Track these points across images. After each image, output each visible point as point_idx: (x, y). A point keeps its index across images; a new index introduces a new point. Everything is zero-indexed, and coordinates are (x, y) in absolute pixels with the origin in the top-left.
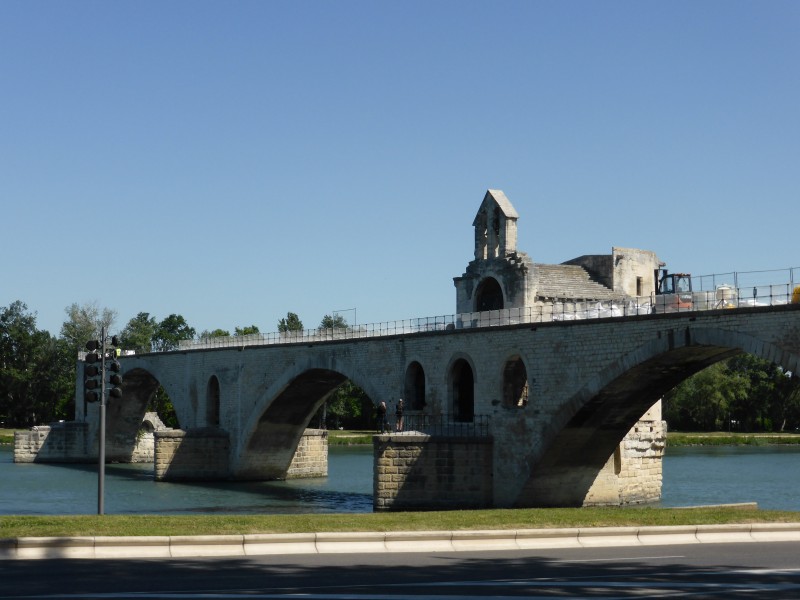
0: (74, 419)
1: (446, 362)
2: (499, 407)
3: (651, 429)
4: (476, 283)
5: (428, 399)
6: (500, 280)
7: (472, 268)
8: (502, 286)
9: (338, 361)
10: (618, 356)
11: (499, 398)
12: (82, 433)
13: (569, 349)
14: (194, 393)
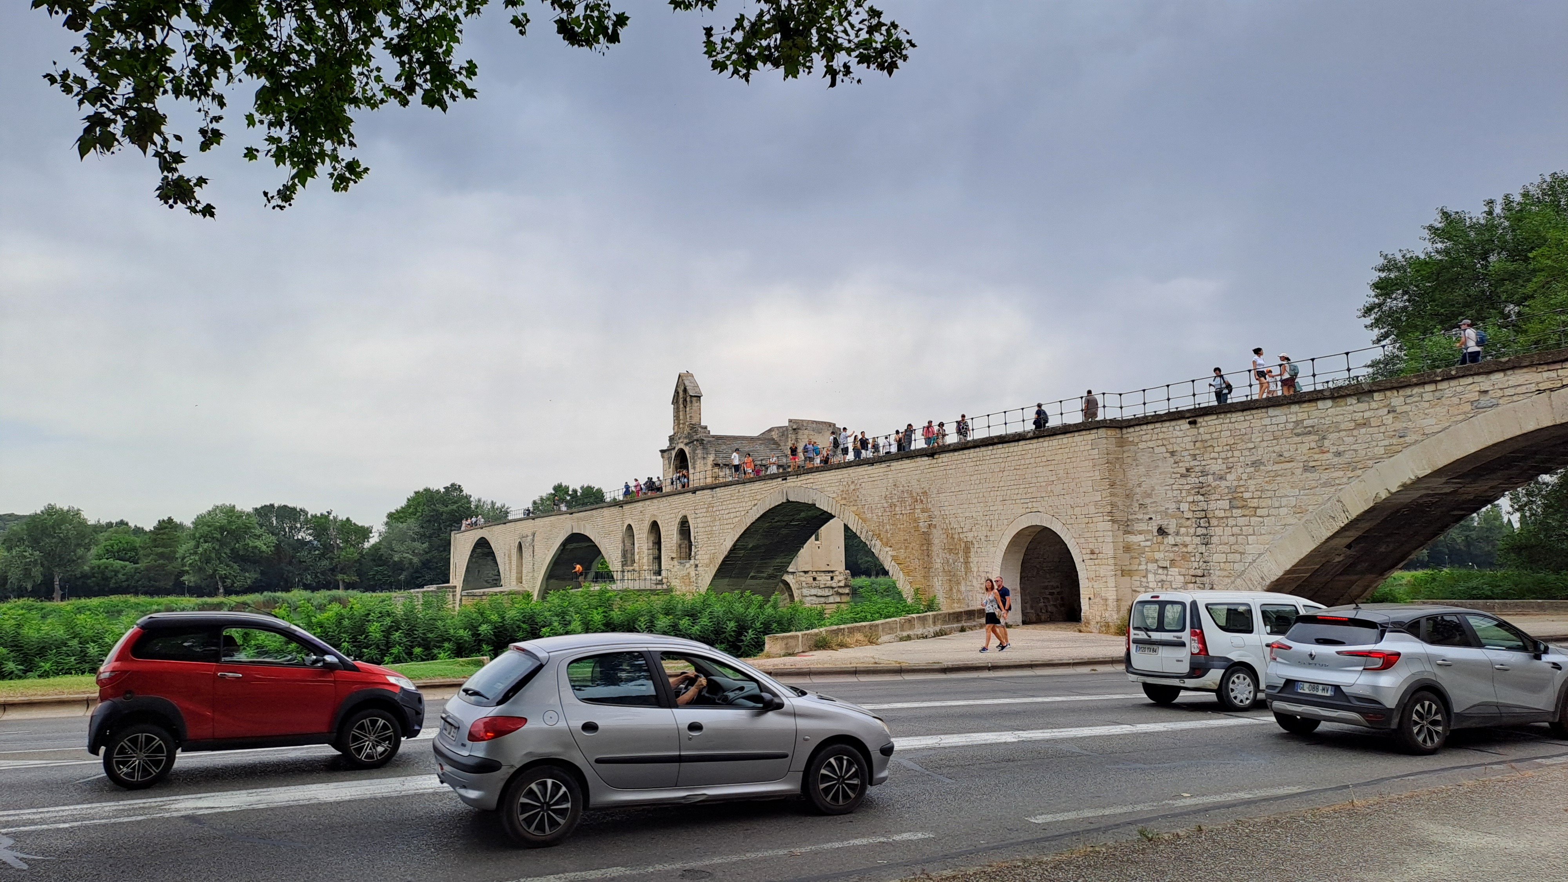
0: (448, 582)
1: (647, 525)
2: (675, 562)
3: (832, 578)
4: (674, 453)
5: (637, 557)
6: (687, 450)
7: (671, 439)
8: (688, 456)
9: (587, 525)
10: (743, 513)
11: (674, 555)
12: (451, 594)
13: (715, 509)
14: (510, 557)
